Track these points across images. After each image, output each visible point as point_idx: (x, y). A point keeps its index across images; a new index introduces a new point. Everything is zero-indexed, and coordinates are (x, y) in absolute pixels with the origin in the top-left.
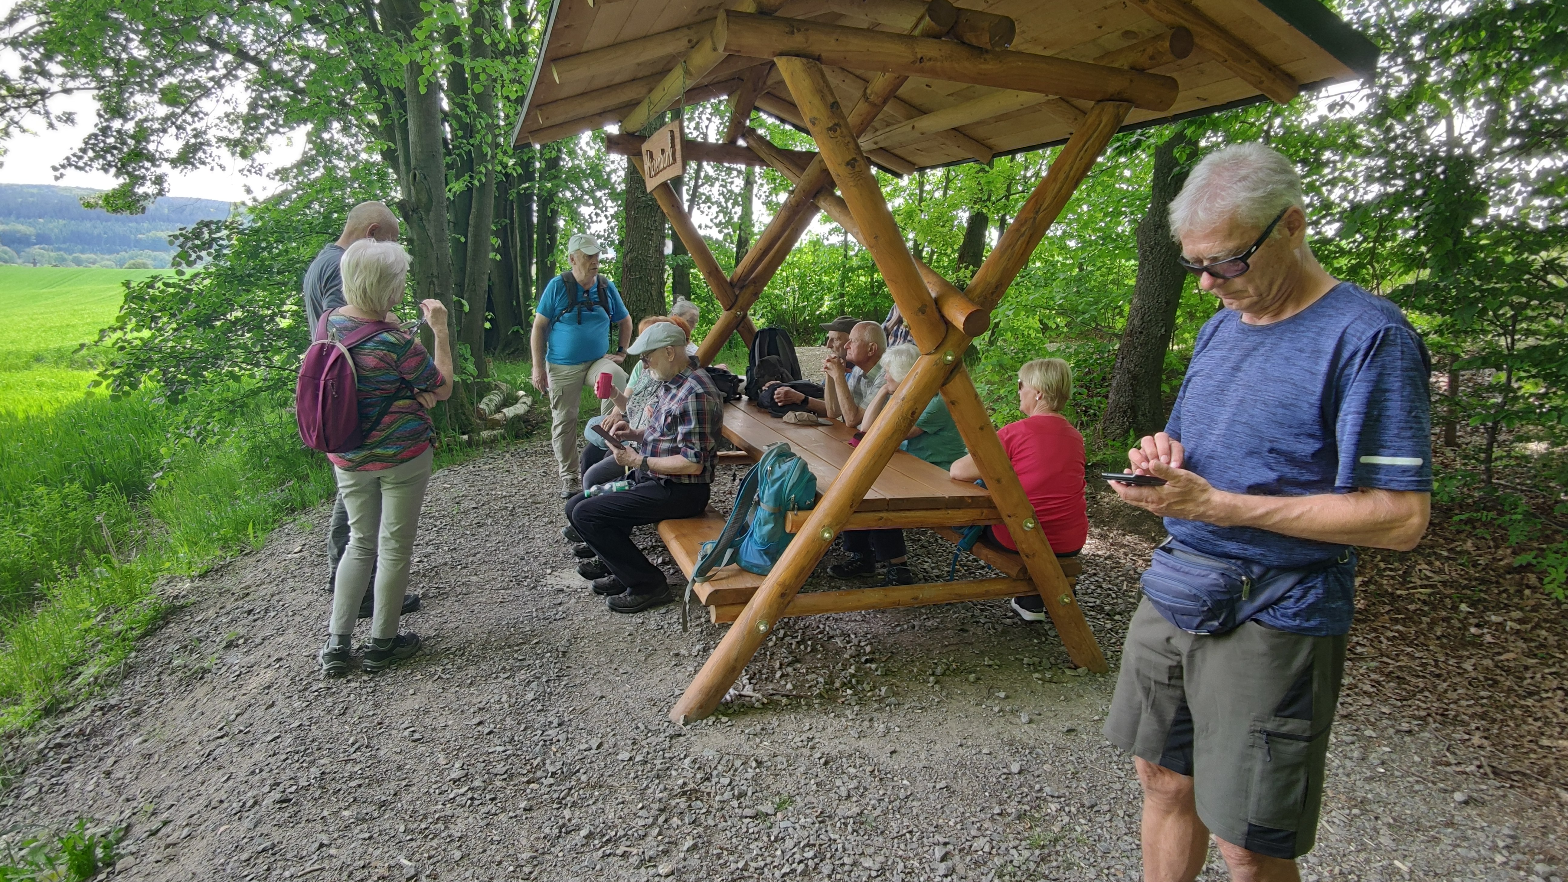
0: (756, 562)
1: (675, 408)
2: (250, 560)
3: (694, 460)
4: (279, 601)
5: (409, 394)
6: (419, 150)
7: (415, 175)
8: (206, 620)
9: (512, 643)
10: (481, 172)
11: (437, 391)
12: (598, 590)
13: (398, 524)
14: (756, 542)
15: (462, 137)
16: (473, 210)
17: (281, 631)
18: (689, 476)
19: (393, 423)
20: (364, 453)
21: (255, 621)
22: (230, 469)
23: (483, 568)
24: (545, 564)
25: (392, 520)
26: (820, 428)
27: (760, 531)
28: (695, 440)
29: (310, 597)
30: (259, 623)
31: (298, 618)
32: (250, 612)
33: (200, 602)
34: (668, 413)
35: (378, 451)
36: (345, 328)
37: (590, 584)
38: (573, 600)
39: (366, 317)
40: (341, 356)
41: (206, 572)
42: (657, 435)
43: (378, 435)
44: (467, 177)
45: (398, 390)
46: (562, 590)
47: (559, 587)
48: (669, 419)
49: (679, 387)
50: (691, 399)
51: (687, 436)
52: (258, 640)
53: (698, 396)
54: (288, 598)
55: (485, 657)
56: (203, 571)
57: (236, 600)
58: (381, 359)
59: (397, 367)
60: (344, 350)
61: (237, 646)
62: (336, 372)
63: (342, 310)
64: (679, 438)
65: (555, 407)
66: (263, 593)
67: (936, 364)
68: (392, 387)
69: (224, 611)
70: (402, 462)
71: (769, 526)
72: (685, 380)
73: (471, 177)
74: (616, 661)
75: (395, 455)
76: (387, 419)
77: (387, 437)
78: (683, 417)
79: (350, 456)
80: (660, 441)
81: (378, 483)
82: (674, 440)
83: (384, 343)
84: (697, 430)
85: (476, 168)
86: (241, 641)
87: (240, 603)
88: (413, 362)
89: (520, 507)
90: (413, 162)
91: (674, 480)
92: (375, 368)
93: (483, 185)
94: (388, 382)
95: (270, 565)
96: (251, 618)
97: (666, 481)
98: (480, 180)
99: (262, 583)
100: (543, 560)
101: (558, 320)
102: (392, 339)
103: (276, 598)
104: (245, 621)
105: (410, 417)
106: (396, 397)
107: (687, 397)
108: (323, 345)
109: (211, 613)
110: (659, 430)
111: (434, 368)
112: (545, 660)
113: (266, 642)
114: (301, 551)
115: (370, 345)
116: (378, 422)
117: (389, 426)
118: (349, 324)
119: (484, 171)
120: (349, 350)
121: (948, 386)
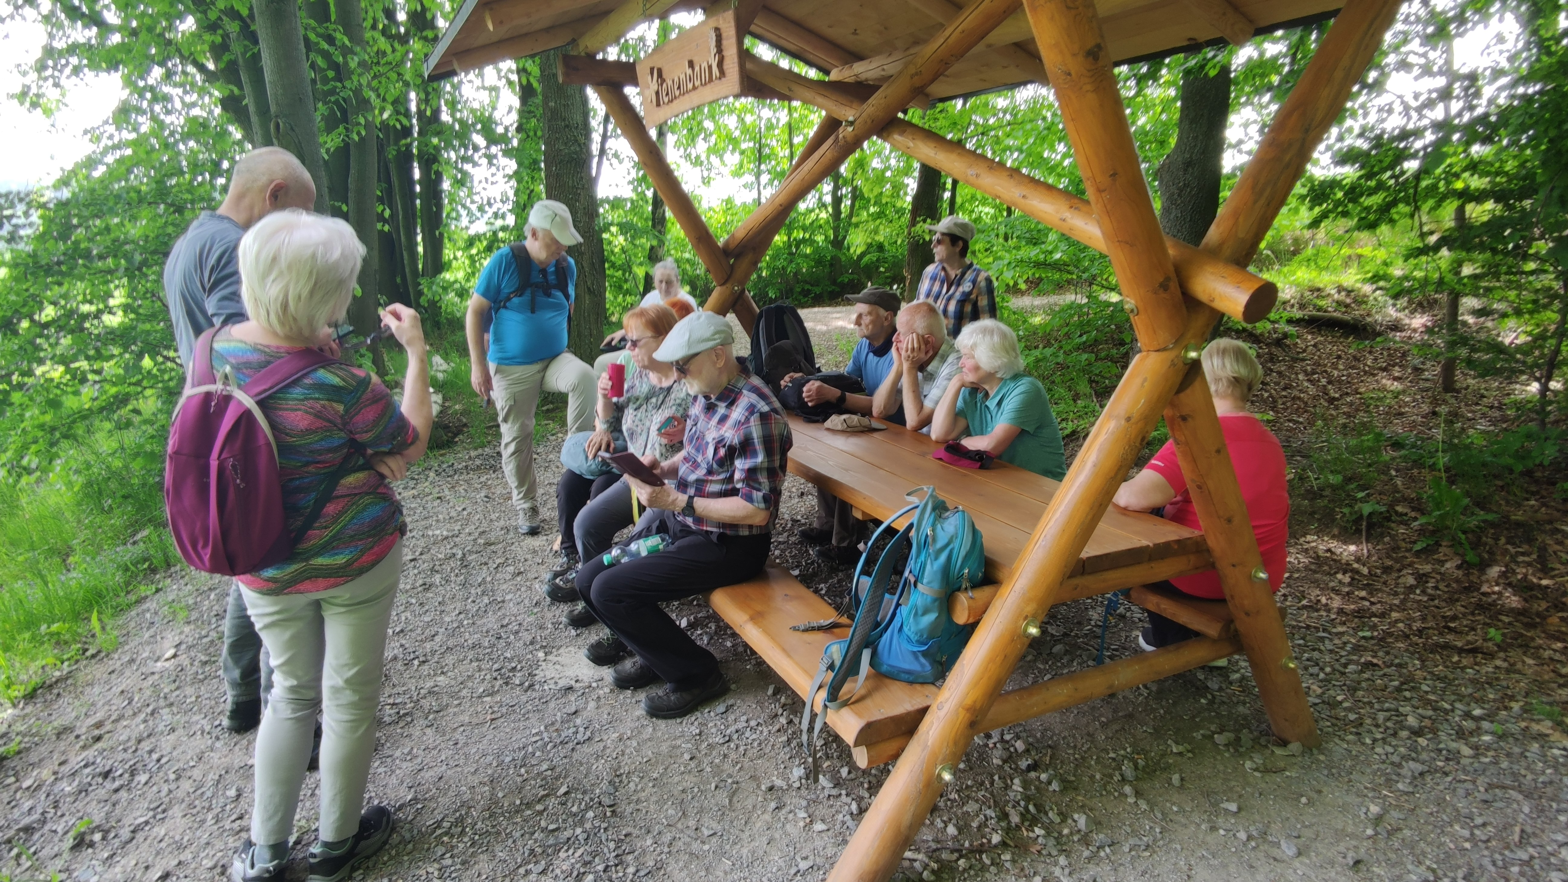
0: (906, 666)
1: (731, 435)
2: (98, 671)
3: (762, 505)
4: (150, 752)
5: (361, 461)
6: (280, 91)
7: (277, 126)
8: (39, 787)
9: (529, 797)
10: (359, 124)
11: (406, 452)
12: (623, 683)
13: (355, 665)
14: (909, 640)
15: (333, 79)
16: (352, 171)
17: (160, 812)
18: (750, 527)
19: (341, 513)
20: (294, 567)
21: (116, 791)
22: (58, 515)
23: (450, 659)
24: (532, 643)
25: (345, 658)
26: (876, 435)
27: (917, 622)
28: (763, 479)
29: (200, 743)
30: (123, 794)
31: (186, 786)
32: (106, 775)
33: (28, 749)
34: (719, 443)
35: (320, 561)
36: (247, 365)
37: (607, 673)
38: (592, 705)
39: (285, 344)
40: (247, 414)
41: (35, 690)
42: (701, 473)
43: (318, 536)
44: (341, 129)
45: (346, 459)
46: (570, 688)
47: (562, 683)
48: (722, 452)
49: (731, 404)
50: (754, 421)
51: (751, 473)
52: (125, 833)
53: (764, 418)
54: (166, 743)
55: (498, 833)
56: (30, 689)
57: (84, 748)
58: (318, 415)
59: (345, 424)
60: (249, 402)
61: (91, 845)
62: (238, 444)
63: (237, 330)
64: (737, 476)
65: (505, 420)
66: (123, 738)
68: (338, 457)
69: (65, 769)
70: (361, 572)
71: (931, 617)
72: (739, 393)
73: (347, 129)
74: (691, 812)
75: (348, 564)
76: (330, 509)
77: (334, 538)
78: (745, 448)
79: (270, 573)
80: (707, 481)
81: (317, 605)
82: (730, 479)
83: (321, 387)
84: (766, 465)
85: (352, 118)
86: (97, 837)
87: (90, 753)
88: (369, 414)
89: (471, 552)
90: (273, 109)
91: (728, 532)
92: (309, 431)
93: (362, 139)
94: (330, 450)
95: (128, 680)
96: (110, 785)
97: (721, 536)
98: (359, 133)
99: (121, 717)
100: (528, 638)
101: (505, 307)
102: (336, 380)
103: (146, 746)
104: (102, 793)
105: (367, 500)
106: (343, 470)
107: (747, 420)
108: (208, 396)
109: (46, 774)
110: (704, 466)
111: (401, 418)
112: (588, 826)
113: (140, 836)
114: (175, 656)
115: (297, 392)
116: (316, 513)
117: (335, 519)
118: (255, 358)
119: (362, 121)
120: (260, 403)
121: (1182, 395)
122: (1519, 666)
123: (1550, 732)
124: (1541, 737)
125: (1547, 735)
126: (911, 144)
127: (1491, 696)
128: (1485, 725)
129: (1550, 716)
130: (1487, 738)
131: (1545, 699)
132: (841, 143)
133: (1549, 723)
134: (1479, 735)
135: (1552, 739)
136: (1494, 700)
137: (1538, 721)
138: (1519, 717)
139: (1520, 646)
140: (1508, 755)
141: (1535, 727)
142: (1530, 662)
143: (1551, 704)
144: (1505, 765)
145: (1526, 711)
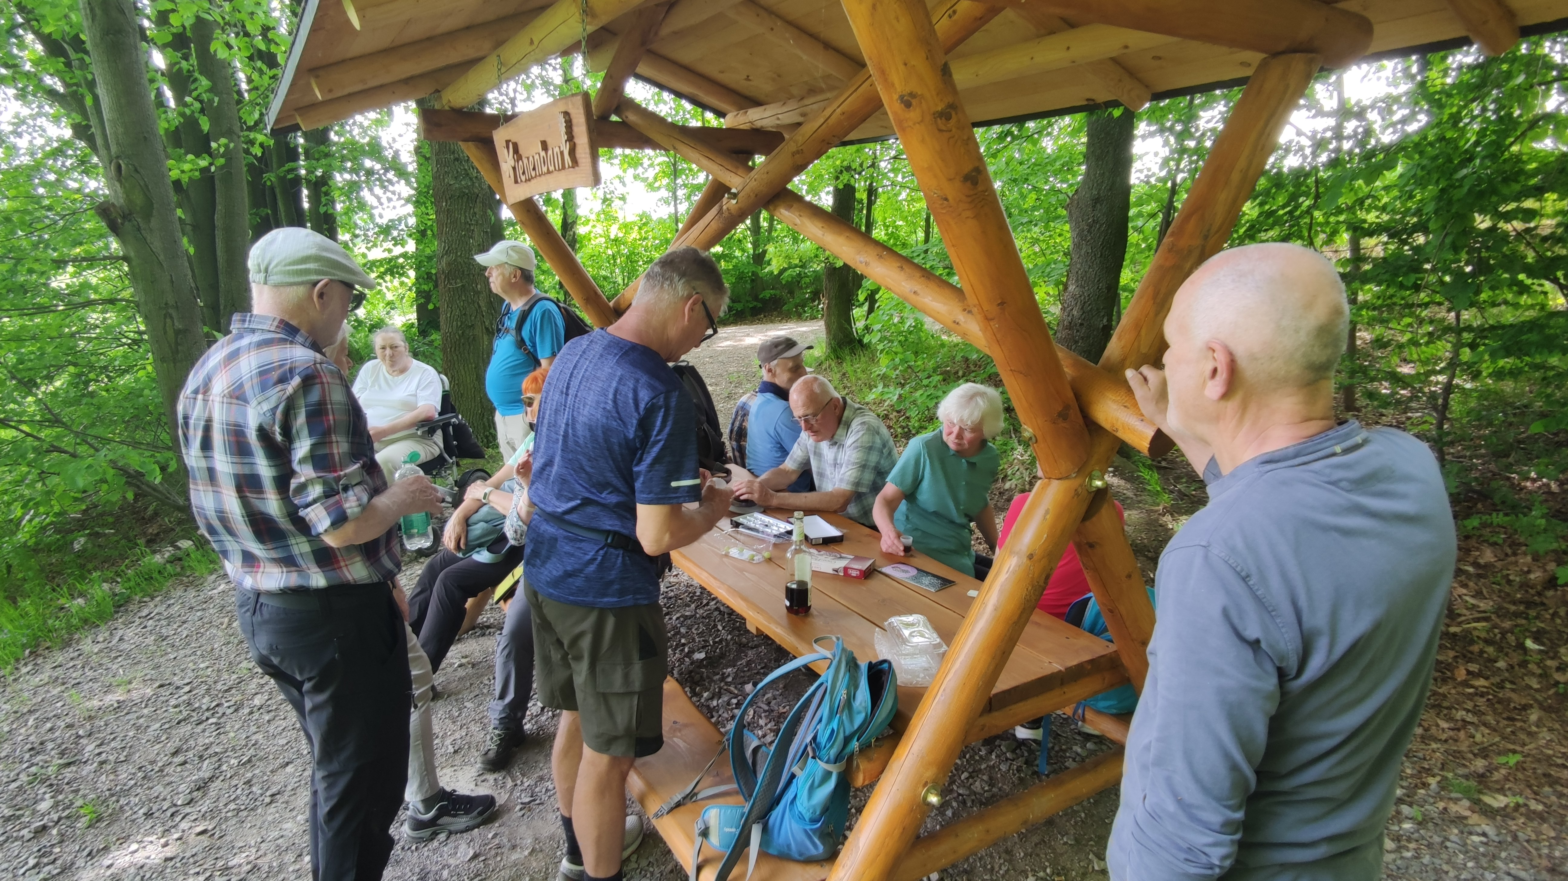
6: (121, 130)
7: (120, 166)
67: (1077, 493)
90: (113, 148)
121: (1087, 523)
122: (1433, 730)
123: (1467, 813)
124: (1460, 819)
125: (1466, 818)
126: (798, 221)
127: (1409, 771)
128: (1405, 809)
129: (1467, 793)
130: (1407, 826)
131: (1461, 771)
132: (726, 214)
133: (1466, 803)
134: (1400, 822)
135: (1470, 822)
136: (1412, 776)
137: (1456, 801)
138: (1438, 797)
139: (1433, 706)
140: (1430, 846)
141: (1454, 808)
142: (1444, 725)
143: (1466, 777)
144: (1426, 859)
145: (1443, 788)
